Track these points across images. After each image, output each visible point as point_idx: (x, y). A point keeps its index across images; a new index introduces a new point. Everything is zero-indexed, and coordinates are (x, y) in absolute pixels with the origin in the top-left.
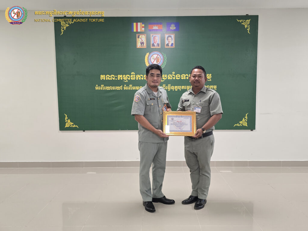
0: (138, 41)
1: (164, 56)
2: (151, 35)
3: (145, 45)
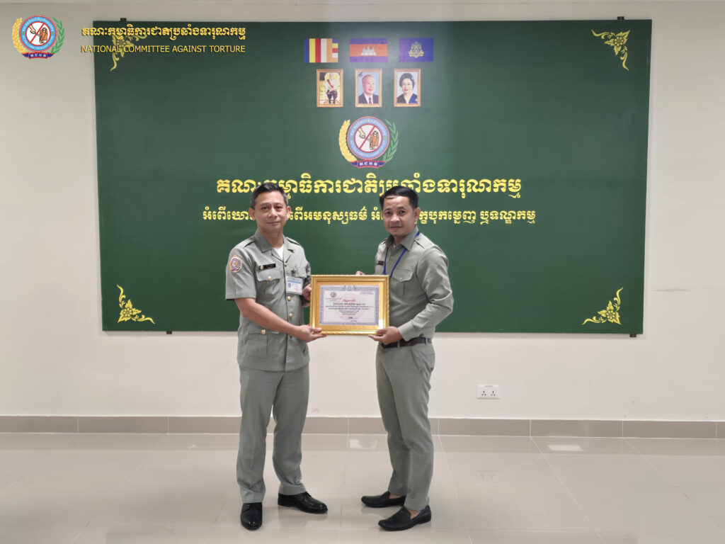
0: (322, 89)
1: (391, 129)
2: (357, 72)
3: (339, 98)
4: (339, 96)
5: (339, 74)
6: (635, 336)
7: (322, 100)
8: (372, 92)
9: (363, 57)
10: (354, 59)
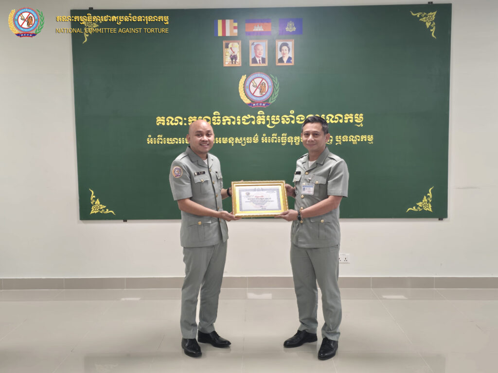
0: (227, 54)
1: (274, 81)
2: (251, 42)
3: (239, 60)
4: (238, 58)
5: (238, 44)
6: (442, 220)
7: (227, 62)
8: (262, 56)
9: (254, 32)
10: (249, 34)
